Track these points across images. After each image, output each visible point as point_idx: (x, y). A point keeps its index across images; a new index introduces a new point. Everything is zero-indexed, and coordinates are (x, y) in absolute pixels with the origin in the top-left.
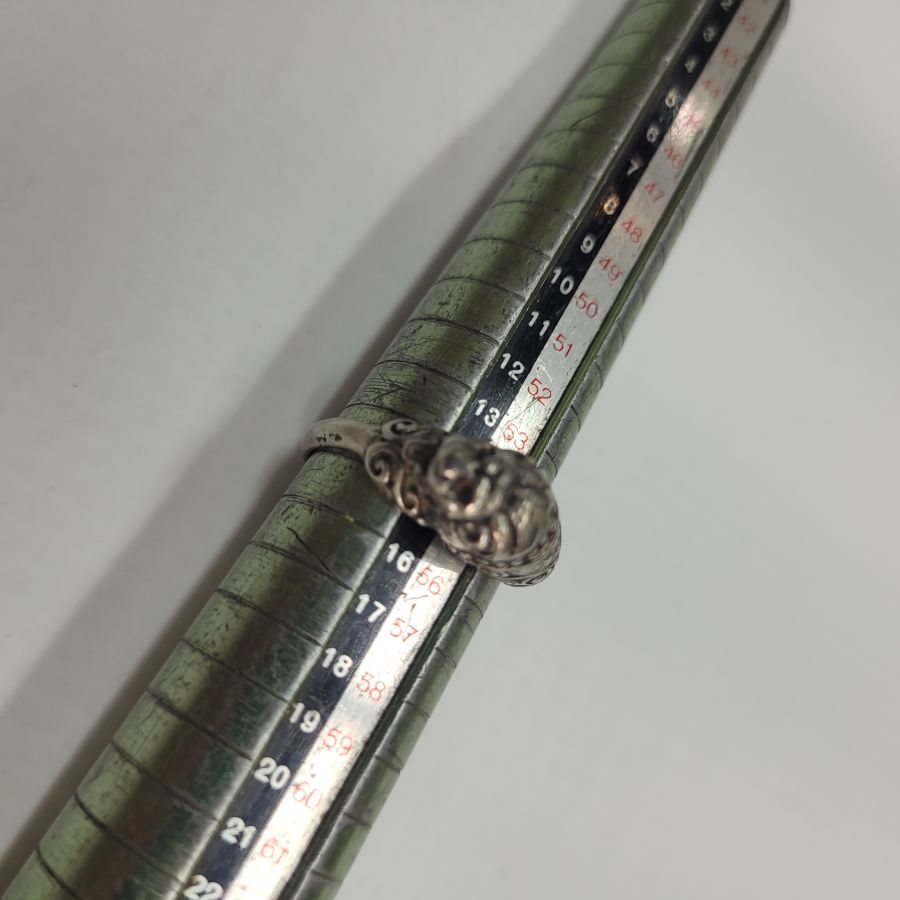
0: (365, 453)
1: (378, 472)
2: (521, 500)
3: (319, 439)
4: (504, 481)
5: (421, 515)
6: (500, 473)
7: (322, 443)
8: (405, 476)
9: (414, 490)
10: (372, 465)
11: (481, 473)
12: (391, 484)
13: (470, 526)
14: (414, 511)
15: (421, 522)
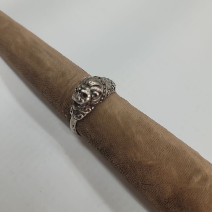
0: (76, 120)
1: (80, 117)
2: (88, 83)
3: (74, 131)
4: (83, 86)
5: (91, 108)
6: (81, 87)
7: (75, 130)
8: (81, 110)
9: (85, 108)
10: (79, 118)
11: (80, 91)
12: (83, 114)
13: (93, 96)
14: (90, 109)
15: (93, 108)
